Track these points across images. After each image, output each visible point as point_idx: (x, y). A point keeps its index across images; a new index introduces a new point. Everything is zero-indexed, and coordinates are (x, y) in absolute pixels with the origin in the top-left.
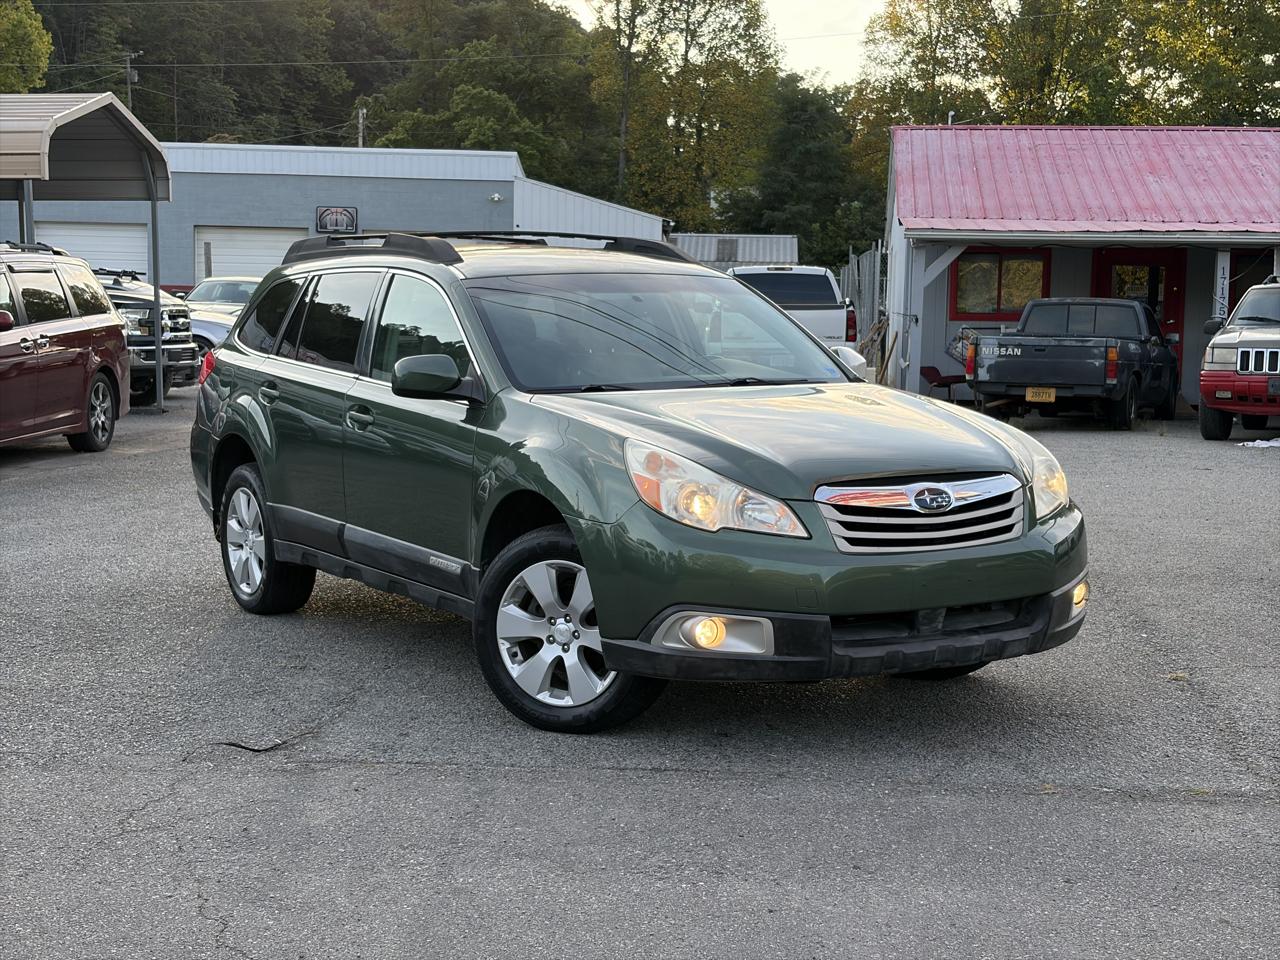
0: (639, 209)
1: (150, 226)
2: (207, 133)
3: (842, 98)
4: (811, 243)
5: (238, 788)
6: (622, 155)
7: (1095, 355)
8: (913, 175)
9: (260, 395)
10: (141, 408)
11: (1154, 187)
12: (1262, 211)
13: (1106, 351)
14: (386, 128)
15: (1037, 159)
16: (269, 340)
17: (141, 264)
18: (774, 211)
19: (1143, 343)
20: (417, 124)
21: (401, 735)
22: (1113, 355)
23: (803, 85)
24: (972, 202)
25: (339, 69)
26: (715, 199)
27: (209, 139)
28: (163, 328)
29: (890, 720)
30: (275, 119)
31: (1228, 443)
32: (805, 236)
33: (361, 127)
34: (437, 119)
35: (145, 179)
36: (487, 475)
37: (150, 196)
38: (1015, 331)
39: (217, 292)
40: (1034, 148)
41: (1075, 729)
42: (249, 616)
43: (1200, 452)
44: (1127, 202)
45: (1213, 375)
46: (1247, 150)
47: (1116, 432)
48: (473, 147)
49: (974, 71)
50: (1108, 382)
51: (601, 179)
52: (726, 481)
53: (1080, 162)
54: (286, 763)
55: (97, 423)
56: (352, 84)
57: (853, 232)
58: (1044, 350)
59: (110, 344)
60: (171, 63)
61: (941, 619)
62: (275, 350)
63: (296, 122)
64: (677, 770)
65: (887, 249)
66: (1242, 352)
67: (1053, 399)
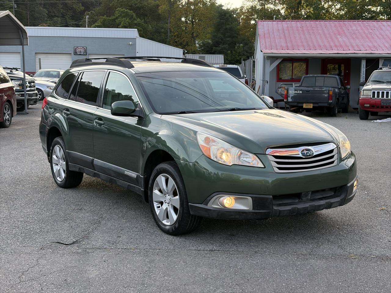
0: (174, 47)
1: (22, 53)
2: (38, 24)
3: (235, 12)
4: (227, 57)
5: (61, 261)
6: (169, 30)
7: (325, 93)
8: (265, 36)
9: (63, 113)
10: (20, 112)
11: (340, 39)
12: (374, 47)
13: (329, 92)
14: (94, 22)
15: (303, 30)
16: (66, 94)
17: (18, 65)
18: (216, 47)
19: (339, 89)
20: (104, 20)
21: (118, 237)
22: (331, 93)
23: (223, 8)
24: (284, 44)
25: (79, 3)
26: (198, 43)
27: (39, 25)
28: (26, 87)
29: (289, 228)
30: (59, 19)
31: (369, 121)
32: (226, 55)
33: (87, 21)
34: (111, 19)
35: (20, 38)
36: (146, 143)
37: (22, 44)
38: (298, 85)
39: (43, 74)
40: (302, 27)
41: (354, 231)
42: (61, 189)
43: (361, 124)
44: (332, 44)
45: (363, 99)
46: (368, 27)
47: (332, 117)
48: (122, 27)
49: (277, 3)
50: (330, 101)
51: (162, 37)
52: (233, 147)
53: (316, 31)
54: (78, 249)
55: (6, 118)
56: (84, 8)
57: (241, 54)
58: (309, 92)
59: (9, 93)
60: (27, 2)
61: (310, 195)
62: (68, 98)
63: (66, 20)
64: (219, 250)
65: (255, 59)
66: (373, 92)
67: (312, 107)
